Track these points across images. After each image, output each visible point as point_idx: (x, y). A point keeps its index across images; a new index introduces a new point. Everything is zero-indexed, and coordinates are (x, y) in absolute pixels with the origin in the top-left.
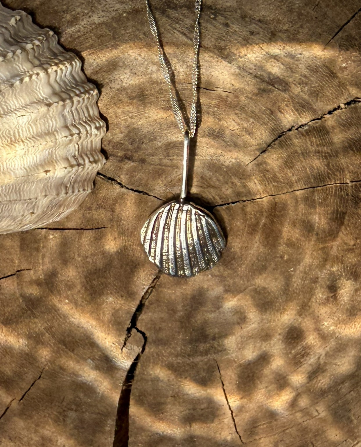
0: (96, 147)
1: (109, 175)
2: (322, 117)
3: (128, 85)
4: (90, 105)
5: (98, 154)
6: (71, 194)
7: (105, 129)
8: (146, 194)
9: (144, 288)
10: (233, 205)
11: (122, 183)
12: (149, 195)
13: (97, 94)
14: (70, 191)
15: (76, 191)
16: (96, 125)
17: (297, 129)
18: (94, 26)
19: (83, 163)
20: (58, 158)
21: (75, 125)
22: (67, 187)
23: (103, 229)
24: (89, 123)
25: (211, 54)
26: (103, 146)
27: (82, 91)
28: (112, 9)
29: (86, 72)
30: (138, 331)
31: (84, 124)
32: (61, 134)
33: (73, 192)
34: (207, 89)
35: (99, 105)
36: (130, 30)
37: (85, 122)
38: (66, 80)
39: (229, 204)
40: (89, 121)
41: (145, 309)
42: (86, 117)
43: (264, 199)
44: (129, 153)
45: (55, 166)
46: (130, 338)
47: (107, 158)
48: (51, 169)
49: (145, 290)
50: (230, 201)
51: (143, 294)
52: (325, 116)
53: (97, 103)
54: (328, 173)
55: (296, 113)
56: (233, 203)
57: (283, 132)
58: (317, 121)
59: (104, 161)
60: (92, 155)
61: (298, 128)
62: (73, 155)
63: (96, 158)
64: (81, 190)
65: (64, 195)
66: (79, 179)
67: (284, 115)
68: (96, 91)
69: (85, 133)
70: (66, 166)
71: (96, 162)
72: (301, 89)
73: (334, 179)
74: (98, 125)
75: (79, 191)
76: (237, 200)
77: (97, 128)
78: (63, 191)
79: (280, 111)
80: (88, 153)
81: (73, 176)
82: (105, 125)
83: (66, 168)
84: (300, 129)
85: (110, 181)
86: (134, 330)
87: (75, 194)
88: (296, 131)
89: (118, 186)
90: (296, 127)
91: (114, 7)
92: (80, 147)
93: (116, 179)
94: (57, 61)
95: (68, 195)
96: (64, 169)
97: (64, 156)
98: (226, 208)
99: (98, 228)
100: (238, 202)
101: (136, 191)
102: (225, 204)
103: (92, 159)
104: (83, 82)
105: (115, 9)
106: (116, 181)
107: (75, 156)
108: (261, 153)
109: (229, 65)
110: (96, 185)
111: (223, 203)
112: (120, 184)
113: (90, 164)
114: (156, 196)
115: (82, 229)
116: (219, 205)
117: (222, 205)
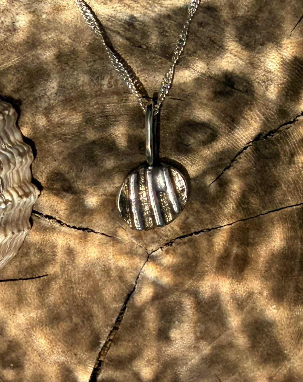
0: (24, 176)
1: (45, 213)
2: (294, 121)
5: (28, 185)
6: (4, 237)
7: (32, 155)
8: (92, 231)
9: (100, 343)
10: (196, 235)
11: (62, 220)
12: (96, 233)
16: (18, 151)
17: (265, 137)
19: (10, 199)
23: (45, 277)
24: (10, 149)
31: (4, 152)
33: (6, 235)
37: (5, 150)
39: (191, 235)
40: (10, 147)
42: (5, 144)
43: (232, 226)
44: (67, 184)
47: (40, 189)
49: (102, 346)
50: (193, 231)
52: (298, 118)
56: (196, 233)
57: (249, 143)
58: (289, 125)
59: (38, 193)
60: (20, 187)
61: (267, 135)
63: (27, 191)
64: (16, 231)
71: (27, 195)
74: (21, 151)
75: (13, 233)
76: (200, 229)
77: (21, 155)
80: (15, 186)
81: (2, 216)
82: (31, 151)
85: (47, 219)
88: (265, 139)
89: (57, 225)
90: (264, 135)
92: (5, 181)
93: (54, 216)
99: (39, 277)
100: (202, 231)
101: (79, 229)
102: (186, 236)
103: (21, 193)
106: (55, 219)
108: (225, 170)
111: (185, 234)
112: (59, 222)
113: (19, 199)
114: (103, 232)
115: (20, 279)
116: (180, 238)
117: (183, 237)
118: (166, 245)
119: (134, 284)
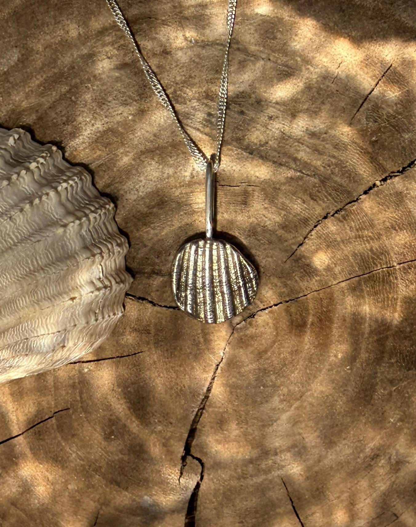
0: (120, 265)
1: (138, 295)
2: (357, 199)
3: (145, 193)
4: (107, 220)
5: (124, 273)
6: (101, 320)
7: (127, 245)
9: (193, 411)
10: (276, 307)
11: (154, 301)
13: (113, 208)
14: (100, 318)
15: (106, 316)
16: (117, 242)
17: (333, 216)
18: (98, 134)
19: (109, 285)
20: (83, 283)
21: (95, 245)
22: (96, 313)
23: (140, 354)
24: (109, 240)
25: (230, 147)
26: (127, 263)
27: (97, 206)
28: (117, 112)
29: (97, 186)
30: (194, 458)
31: (105, 242)
32: (82, 256)
33: (103, 318)
34: (230, 186)
35: (116, 219)
36: (139, 134)
37: (106, 240)
38: (78, 197)
39: (271, 307)
40: (109, 238)
41: (197, 433)
42: (105, 235)
43: (308, 296)
44: (157, 267)
45: (80, 292)
46: (186, 467)
47: (133, 276)
48: (76, 296)
49: (195, 413)
50: (272, 303)
51: (193, 417)
52: (361, 197)
53: (114, 218)
54: (373, 258)
55: (330, 198)
56: (275, 305)
57: (319, 221)
58: (353, 203)
59: (132, 280)
60: (117, 275)
61: (334, 214)
62: (98, 277)
63: (123, 277)
64: (111, 314)
65: (95, 322)
66: (107, 303)
67: (317, 202)
68: (112, 205)
69: (107, 251)
70: (92, 290)
71: (122, 281)
72: (332, 171)
73: (380, 263)
74: (119, 241)
75: (109, 316)
76: (279, 302)
77: (119, 245)
78: (93, 318)
79: (312, 199)
80: (113, 273)
81: (100, 300)
82: (127, 241)
83: (92, 292)
84: (336, 215)
85: (141, 301)
86: (189, 458)
87: (105, 320)
88: (332, 217)
89: (149, 306)
90: (332, 214)
91: (118, 111)
92: (104, 268)
93: (146, 297)
94: (65, 178)
95: (98, 321)
96: (91, 294)
97: (89, 281)
98: (269, 312)
99: (135, 354)
100: (281, 303)
101: (170, 307)
102: (267, 308)
103: (118, 280)
104: (96, 197)
105: (120, 112)
106: (147, 300)
107: (100, 278)
108: (298, 247)
109: (250, 156)
110: (126, 308)
112: (151, 302)
113: (117, 285)
115: (118, 357)
116: (261, 310)
117: (264, 309)
118: (248, 318)
119: (222, 354)
